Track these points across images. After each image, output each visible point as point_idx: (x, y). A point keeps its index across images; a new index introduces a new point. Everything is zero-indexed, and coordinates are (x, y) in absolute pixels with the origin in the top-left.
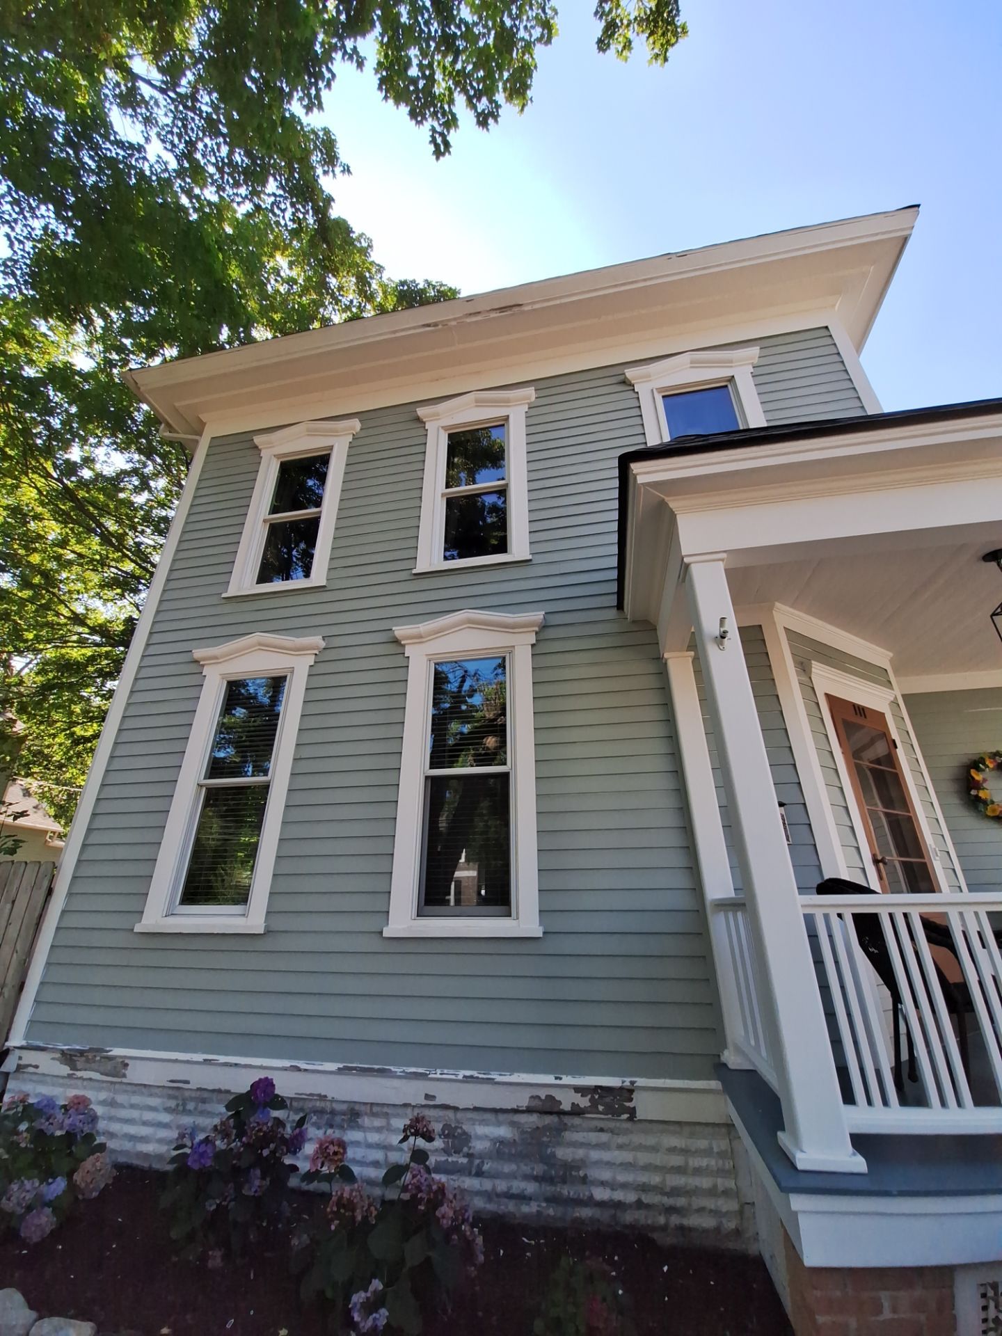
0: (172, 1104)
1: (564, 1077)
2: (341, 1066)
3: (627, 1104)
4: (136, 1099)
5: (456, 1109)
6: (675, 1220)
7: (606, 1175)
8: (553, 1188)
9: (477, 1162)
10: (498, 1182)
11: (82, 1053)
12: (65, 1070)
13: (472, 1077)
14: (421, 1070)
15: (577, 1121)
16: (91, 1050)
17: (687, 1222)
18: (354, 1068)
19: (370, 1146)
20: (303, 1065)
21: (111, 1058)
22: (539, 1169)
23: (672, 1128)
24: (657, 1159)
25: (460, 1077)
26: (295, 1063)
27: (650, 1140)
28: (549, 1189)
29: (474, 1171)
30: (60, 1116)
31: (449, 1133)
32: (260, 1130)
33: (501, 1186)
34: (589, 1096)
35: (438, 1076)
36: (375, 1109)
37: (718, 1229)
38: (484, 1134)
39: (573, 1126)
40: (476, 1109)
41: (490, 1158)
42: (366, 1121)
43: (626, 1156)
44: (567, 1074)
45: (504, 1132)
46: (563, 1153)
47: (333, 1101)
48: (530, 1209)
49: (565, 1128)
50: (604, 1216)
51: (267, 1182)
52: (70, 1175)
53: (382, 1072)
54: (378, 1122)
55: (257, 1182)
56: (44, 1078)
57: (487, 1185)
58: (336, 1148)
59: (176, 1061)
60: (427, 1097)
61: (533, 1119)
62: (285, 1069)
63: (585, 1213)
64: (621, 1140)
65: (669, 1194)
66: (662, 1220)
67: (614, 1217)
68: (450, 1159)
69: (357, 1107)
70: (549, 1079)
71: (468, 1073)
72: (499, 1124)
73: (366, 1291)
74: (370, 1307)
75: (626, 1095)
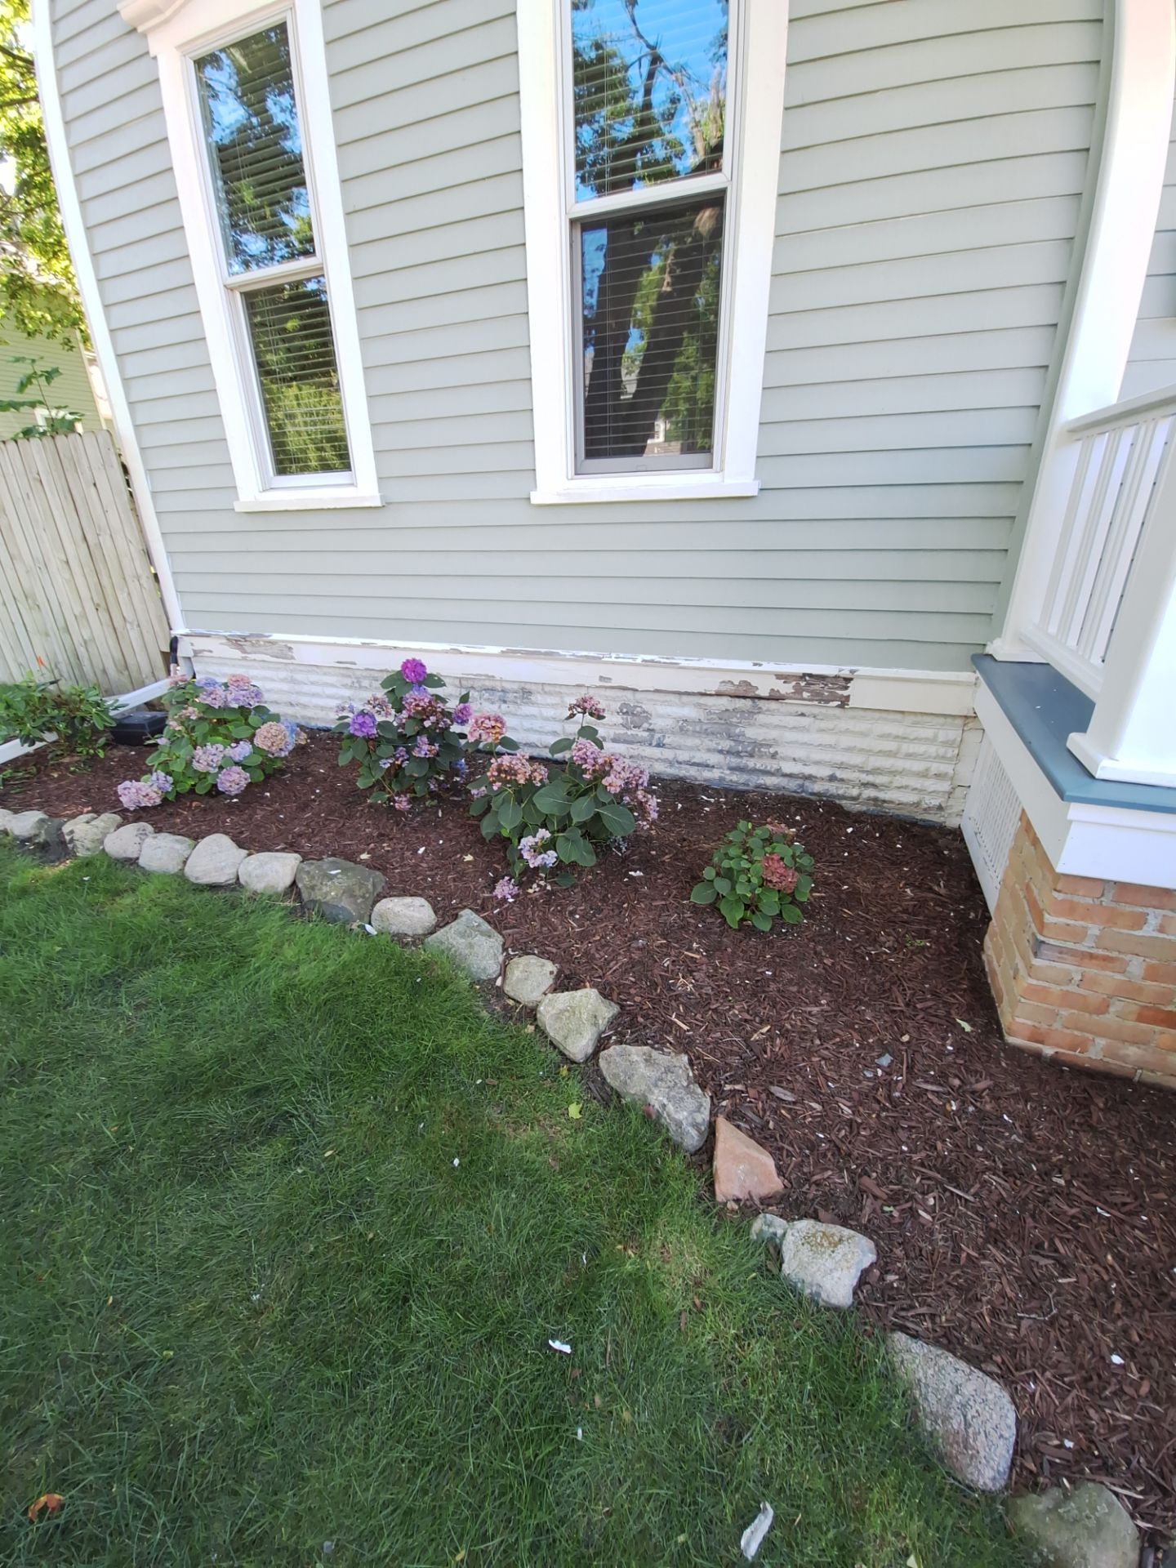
0: (348, 681)
1: (765, 664)
2: (504, 649)
3: (840, 692)
4: (313, 678)
5: (635, 690)
6: (870, 793)
7: (800, 753)
8: (739, 760)
9: (657, 736)
10: (678, 752)
11: (244, 638)
12: (237, 654)
13: (652, 661)
14: (592, 654)
15: (773, 705)
16: (251, 635)
17: (882, 795)
18: (519, 651)
19: (546, 719)
20: (463, 649)
21: (273, 643)
22: (726, 744)
23: (892, 716)
24: (864, 743)
25: (639, 661)
26: (455, 646)
27: (862, 726)
28: (734, 761)
29: (654, 743)
30: (220, 691)
31: (626, 711)
32: (417, 705)
33: (683, 756)
34: (794, 683)
35: (613, 659)
36: (547, 689)
37: (917, 804)
38: (665, 714)
39: (768, 710)
40: (657, 691)
41: (673, 733)
42: (538, 698)
43: (828, 739)
44: (769, 661)
45: (689, 711)
46: (752, 733)
47: (501, 680)
48: (715, 774)
49: (760, 711)
50: (792, 785)
51: (436, 747)
52: (251, 739)
53: (549, 655)
54: (550, 700)
55: (426, 747)
56: (223, 661)
57: (668, 754)
58: (493, 723)
59: (335, 644)
60: (602, 678)
61: (724, 703)
62: (446, 652)
63: (770, 781)
64: (823, 725)
65: (868, 772)
66: (855, 792)
67: (802, 786)
68: (629, 732)
69: (528, 687)
70: (747, 665)
71: (648, 657)
72: (684, 705)
73: (534, 836)
74: (539, 849)
75: (843, 683)
